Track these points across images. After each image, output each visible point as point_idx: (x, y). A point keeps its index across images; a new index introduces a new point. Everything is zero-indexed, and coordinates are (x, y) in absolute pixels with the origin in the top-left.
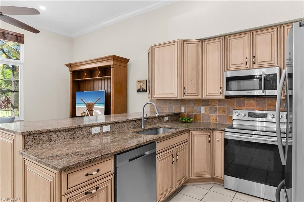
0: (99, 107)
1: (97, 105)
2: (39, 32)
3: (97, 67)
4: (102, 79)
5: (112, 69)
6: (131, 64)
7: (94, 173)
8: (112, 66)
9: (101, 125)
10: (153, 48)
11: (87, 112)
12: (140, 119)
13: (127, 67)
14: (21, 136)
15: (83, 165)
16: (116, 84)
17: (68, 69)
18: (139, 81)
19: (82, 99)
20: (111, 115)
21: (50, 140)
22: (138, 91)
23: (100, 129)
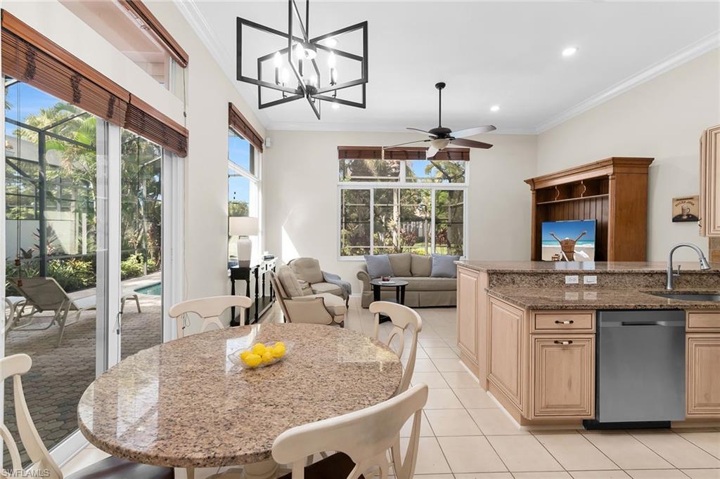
0: (584, 246)
1: (580, 243)
2: (492, 146)
3: (581, 181)
4: (590, 200)
5: (610, 181)
6: (658, 166)
7: (566, 322)
8: (610, 177)
9: (581, 274)
10: (711, 134)
11: (562, 254)
12: (665, 274)
13: (647, 174)
14: (486, 274)
15: (552, 309)
16: (619, 208)
17: (529, 186)
18: (678, 200)
19: (553, 235)
20: (608, 262)
21: (514, 282)
22: (677, 219)
23: (579, 280)
